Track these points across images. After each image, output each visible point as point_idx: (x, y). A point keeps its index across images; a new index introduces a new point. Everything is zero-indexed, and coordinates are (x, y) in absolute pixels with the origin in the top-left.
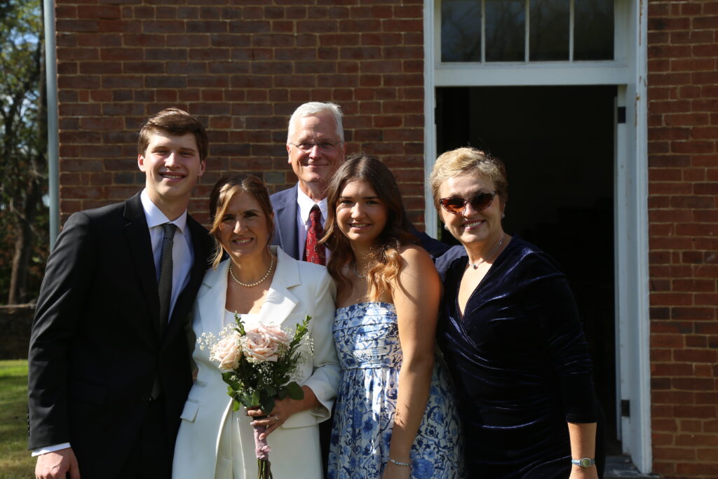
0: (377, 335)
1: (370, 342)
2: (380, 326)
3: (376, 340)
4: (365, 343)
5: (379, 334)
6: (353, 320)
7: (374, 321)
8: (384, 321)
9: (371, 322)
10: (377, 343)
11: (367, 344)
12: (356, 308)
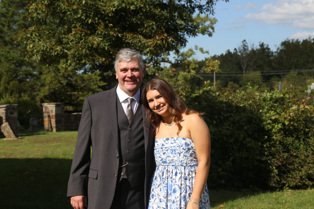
0: (180, 151)
1: (177, 154)
2: (182, 148)
3: (180, 153)
4: (174, 154)
5: (181, 151)
6: (168, 144)
7: (179, 145)
8: (184, 146)
9: (178, 145)
10: (180, 155)
11: (175, 155)
12: (170, 139)
